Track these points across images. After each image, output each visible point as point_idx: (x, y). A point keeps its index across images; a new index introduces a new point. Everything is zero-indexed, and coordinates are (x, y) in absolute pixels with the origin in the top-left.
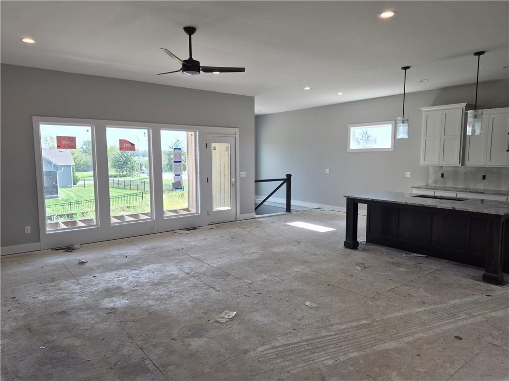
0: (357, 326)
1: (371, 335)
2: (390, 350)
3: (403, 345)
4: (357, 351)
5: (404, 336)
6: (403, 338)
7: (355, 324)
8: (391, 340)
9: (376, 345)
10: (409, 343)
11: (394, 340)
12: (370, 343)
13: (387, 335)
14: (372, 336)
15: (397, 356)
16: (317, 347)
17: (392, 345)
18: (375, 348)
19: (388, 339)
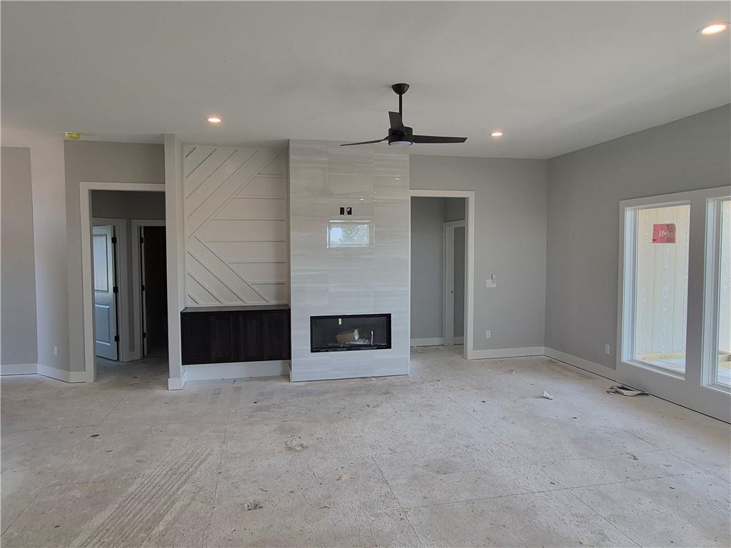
0: (162, 516)
1: (134, 516)
2: (97, 513)
3: (83, 527)
4: (133, 493)
5: (89, 540)
6: (89, 538)
7: (168, 517)
8: (103, 524)
9: (117, 508)
10: (77, 535)
11: (99, 528)
12: (127, 508)
13: (113, 528)
14: (131, 515)
15: (84, 512)
16: (176, 474)
17: (98, 520)
18: (117, 506)
19: (108, 524)
